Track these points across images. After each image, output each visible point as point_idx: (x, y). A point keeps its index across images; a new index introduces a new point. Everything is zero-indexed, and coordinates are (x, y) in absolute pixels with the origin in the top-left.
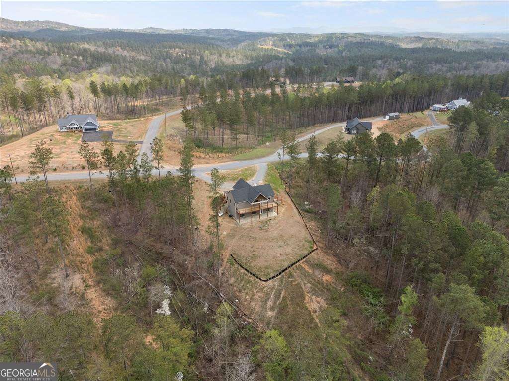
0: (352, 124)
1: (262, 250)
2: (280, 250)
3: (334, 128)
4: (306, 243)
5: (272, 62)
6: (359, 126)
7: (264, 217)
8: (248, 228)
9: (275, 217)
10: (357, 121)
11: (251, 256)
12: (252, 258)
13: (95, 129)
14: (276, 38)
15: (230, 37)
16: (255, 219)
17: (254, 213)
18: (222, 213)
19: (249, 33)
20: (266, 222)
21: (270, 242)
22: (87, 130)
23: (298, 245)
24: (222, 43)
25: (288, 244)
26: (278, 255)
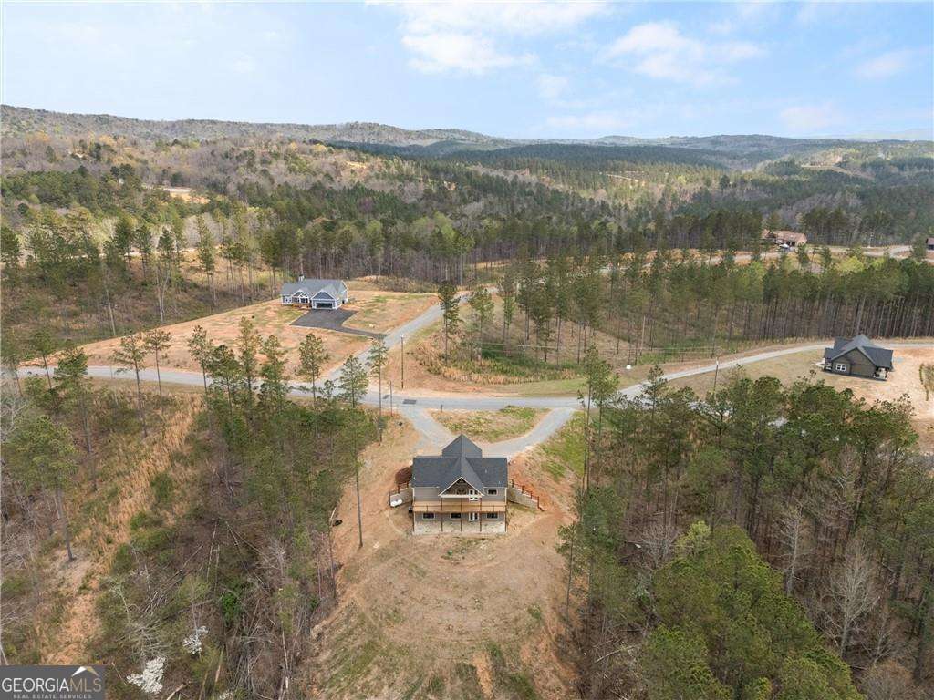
0: (843, 349)
1: (418, 606)
2: (453, 618)
3: (802, 354)
4: (527, 615)
5: (810, 198)
6: (854, 356)
7: (470, 531)
8: (424, 546)
9: (498, 536)
10: (863, 342)
11: (390, 612)
12: (389, 617)
13: (330, 305)
14: (852, 150)
15: (756, 149)
16: (449, 530)
17: (455, 515)
18: (400, 502)
19: (800, 140)
20: (469, 542)
21: (447, 591)
22: (319, 305)
23: (503, 617)
24: (730, 161)
25: (481, 608)
26: (442, 628)
